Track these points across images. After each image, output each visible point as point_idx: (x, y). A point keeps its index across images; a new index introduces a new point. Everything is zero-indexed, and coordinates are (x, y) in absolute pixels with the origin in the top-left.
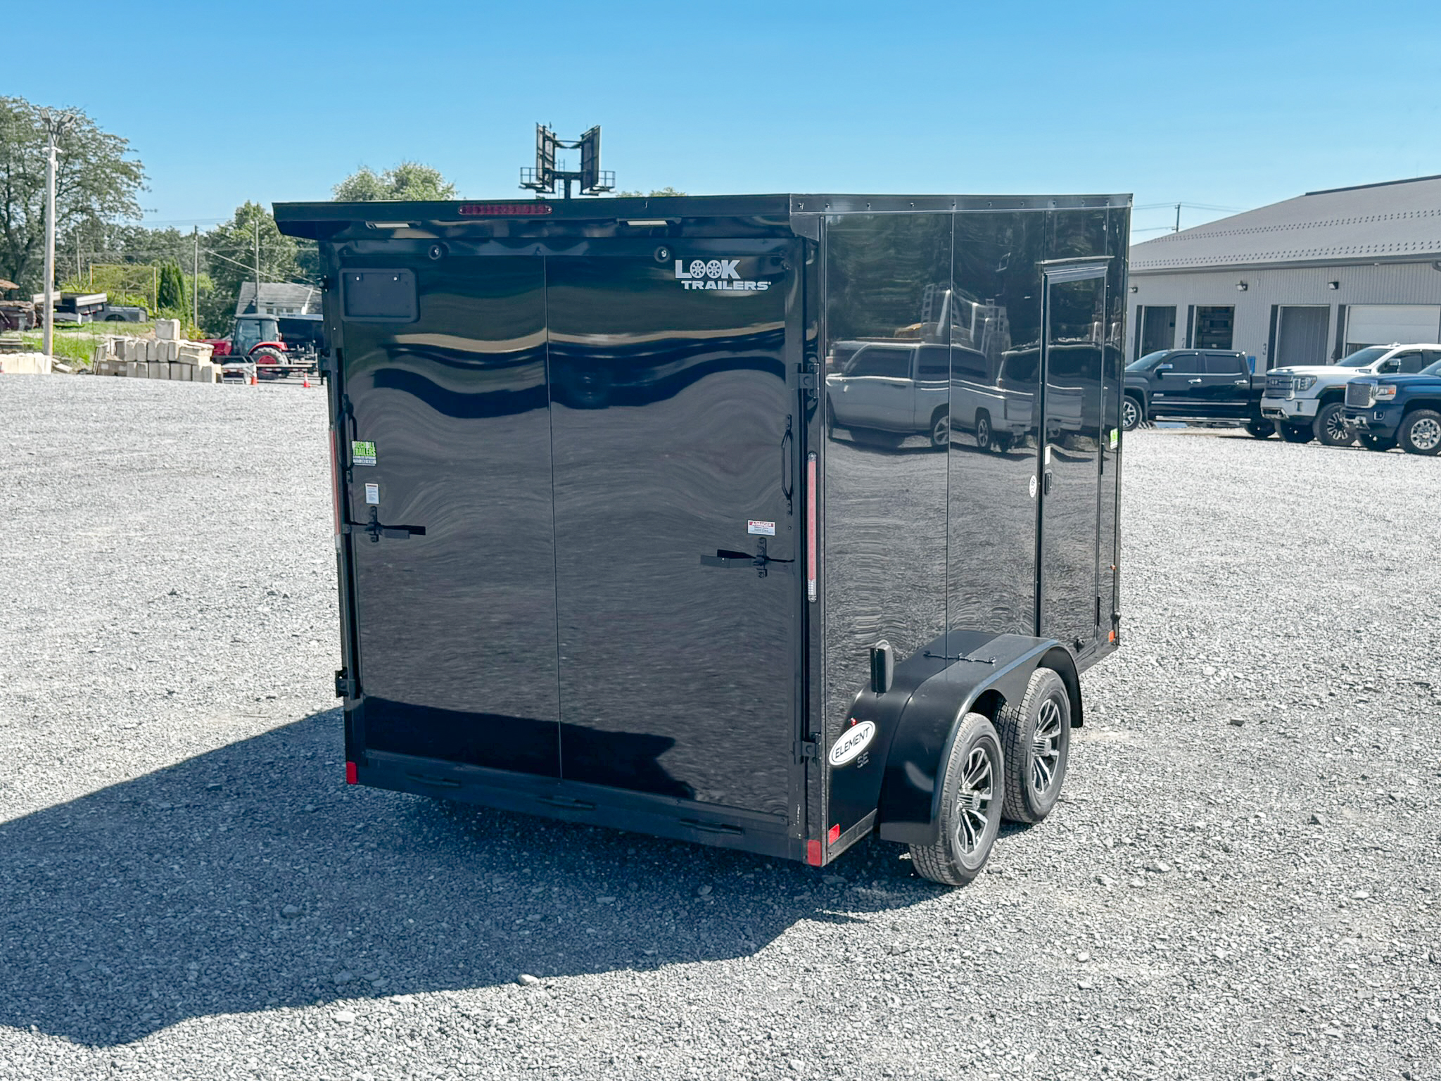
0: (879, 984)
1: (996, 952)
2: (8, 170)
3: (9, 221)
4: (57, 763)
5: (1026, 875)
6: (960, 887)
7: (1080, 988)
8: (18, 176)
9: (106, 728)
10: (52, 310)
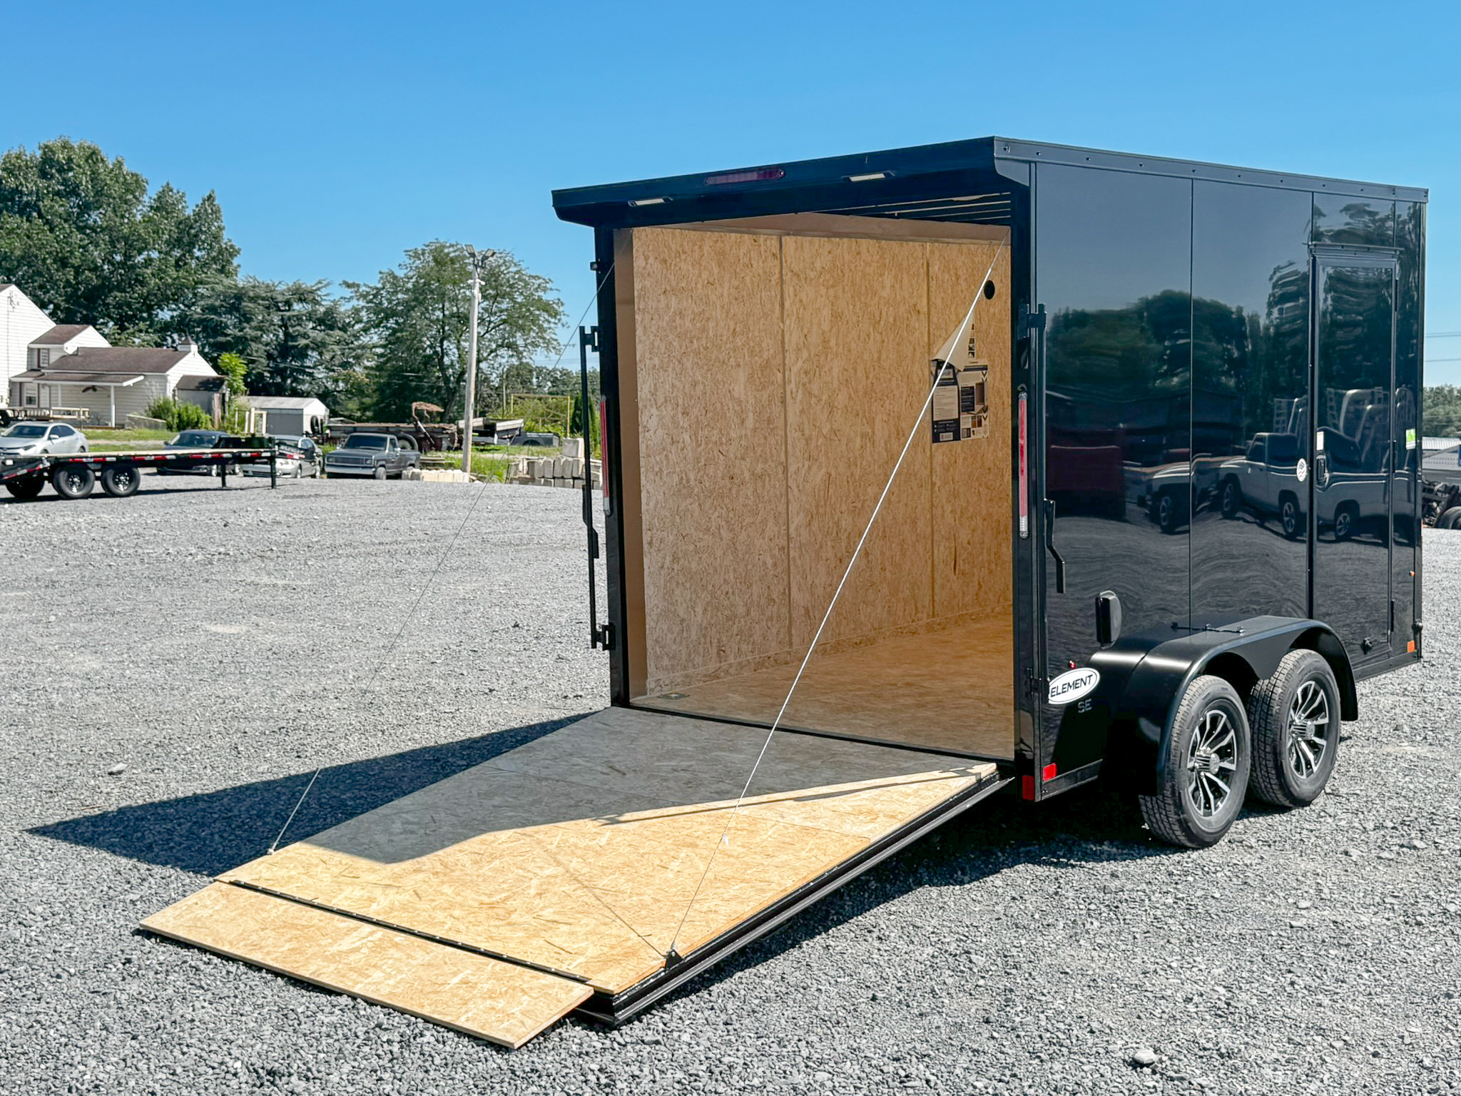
0: (1084, 912)
1: (1213, 897)
2: (443, 309)
3: (442, 357)
4: (380, 734)
5: (1270, 846)
6: (1194, 849)
7: (1292, 927)
8: (452, 315)
9: (428, 711)
10: (471, 433)
